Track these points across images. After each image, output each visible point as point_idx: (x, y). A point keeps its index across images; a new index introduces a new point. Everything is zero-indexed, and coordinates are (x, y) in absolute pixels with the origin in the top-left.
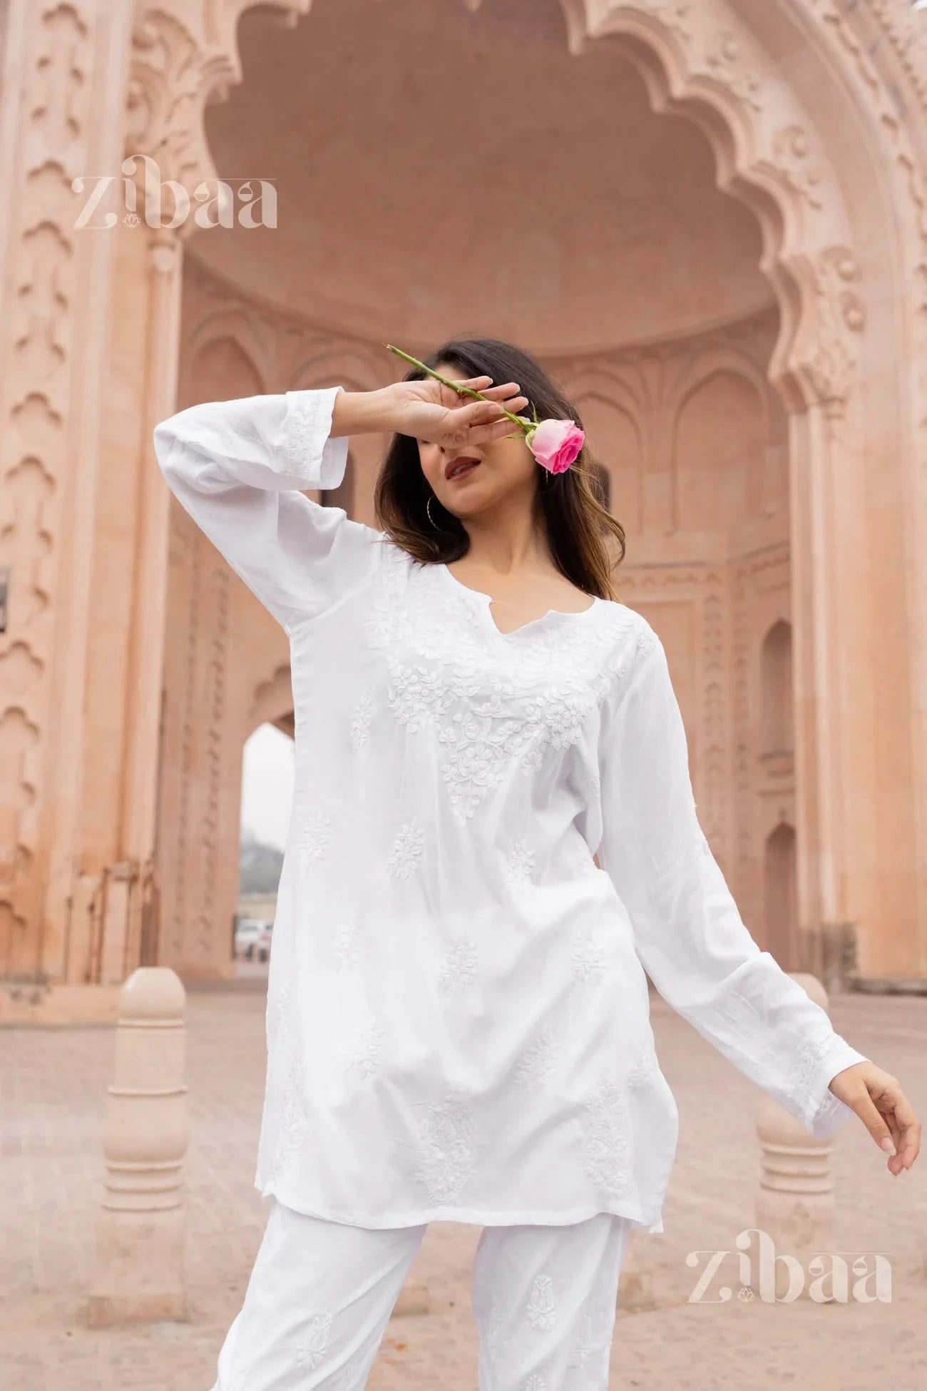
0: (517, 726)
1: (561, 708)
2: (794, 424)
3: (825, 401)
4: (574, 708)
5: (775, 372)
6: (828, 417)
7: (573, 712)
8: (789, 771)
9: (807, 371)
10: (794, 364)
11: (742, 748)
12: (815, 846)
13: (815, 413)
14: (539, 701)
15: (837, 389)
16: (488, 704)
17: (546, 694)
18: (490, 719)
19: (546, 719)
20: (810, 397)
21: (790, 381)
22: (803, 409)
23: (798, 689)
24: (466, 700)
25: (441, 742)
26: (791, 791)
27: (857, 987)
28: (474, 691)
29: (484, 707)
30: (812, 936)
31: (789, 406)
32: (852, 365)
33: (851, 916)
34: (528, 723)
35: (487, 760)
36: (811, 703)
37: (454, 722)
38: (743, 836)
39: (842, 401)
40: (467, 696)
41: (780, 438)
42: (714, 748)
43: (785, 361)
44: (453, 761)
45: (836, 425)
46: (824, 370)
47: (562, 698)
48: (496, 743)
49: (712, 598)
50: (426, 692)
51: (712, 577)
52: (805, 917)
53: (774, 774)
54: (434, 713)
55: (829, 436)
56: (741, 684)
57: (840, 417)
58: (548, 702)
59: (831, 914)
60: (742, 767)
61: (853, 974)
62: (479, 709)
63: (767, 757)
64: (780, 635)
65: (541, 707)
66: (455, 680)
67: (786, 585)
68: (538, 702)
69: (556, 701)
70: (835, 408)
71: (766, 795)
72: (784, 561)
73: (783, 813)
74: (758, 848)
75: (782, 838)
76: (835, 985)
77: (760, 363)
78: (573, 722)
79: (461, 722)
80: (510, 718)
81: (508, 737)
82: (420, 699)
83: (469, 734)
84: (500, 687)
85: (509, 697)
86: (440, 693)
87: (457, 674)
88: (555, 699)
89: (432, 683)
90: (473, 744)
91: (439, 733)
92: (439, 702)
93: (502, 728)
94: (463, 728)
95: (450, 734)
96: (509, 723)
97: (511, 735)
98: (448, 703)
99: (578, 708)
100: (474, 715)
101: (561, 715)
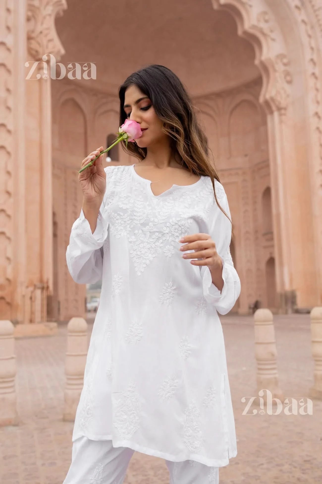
0: (160, 235)
1: (177, 226)
2: (269, 118)
3: (279, 109)
4: (182, 226)
5: (261, 100)
6: (281, 115)
7: (183, 227)
8: (272, 239)
9: (272, 99)
10: (268, 97)
11: (256, 232)
12: (281, 264)
13: (276, 114)
14: (168, 224)
15: (283, 104)
16: (148, 226)
17: (171, 221)
18: (149, 232)
19: (172, 232)
20: (274, 108)
21: (267, 103)
22: (272, 113)
23: (274, 211)
24: (139, 225)
25: (129, 242)
26: (273, 246)
27: (297, 312)
28: (142, 222)
29: (146, 228)
30: (281, 295)
31: (267, 111)
32: (288, 96)
33: (294, 287)
34: (165, 234)
35: (148, 249)
36: (278, 215)
37: (135, 234)
38: (258, 262)
39: (285, 109)
40: (140, 224)
41: (265, 123)
42: (247, 232)
43: (265, 96)
44: (135, 249)
45: (283, 117)
46: (278, 98)
47: (177, 222)
48: (152, 242)
49: (244, 180)
50: (122, 222)
51: (244, 173)
52: (279, 289)
53: (268, 240)
54: (126, 230)
55: (281, 122)
56: (255, 210)
57: (285, 115)
58: (171, 224)
59: (287, 287)
60: (257, 238)
61: (295, 307)
62: (144, 229)
63: (265, 235)
64: (267, 192)
65: (169, 227)
66: (134, 217)
67: (269, 175)
68: (168, 225)
69: (175, 224)
70: (283, 112)
71: (265, 247)
72: (268, 166)
73: (271, 253)
74: (263, 266)
75: (271, 262)
76: (290, 311)
77: (257, 96)
78: (183, 231)
79: (138, 234)
80: (157, 232)
81: (156, 239)
82: (121, 225)
83: (141, 238)
84: (153, 219)
85: (156, 223)
86: (129, 222)
87: (135, 215)
88: (174, 223)
89: (125, 219)
90: (142, 242)
91: (129, 238)
92: (128, 226)
93: (154, 236)
94: (138, 236)
95: (133, 238)
96: (157, 234)
97: (157, 239)
98: (132, 226)
99: (185, 225)
100: (143, 231)
101: (177, 229)
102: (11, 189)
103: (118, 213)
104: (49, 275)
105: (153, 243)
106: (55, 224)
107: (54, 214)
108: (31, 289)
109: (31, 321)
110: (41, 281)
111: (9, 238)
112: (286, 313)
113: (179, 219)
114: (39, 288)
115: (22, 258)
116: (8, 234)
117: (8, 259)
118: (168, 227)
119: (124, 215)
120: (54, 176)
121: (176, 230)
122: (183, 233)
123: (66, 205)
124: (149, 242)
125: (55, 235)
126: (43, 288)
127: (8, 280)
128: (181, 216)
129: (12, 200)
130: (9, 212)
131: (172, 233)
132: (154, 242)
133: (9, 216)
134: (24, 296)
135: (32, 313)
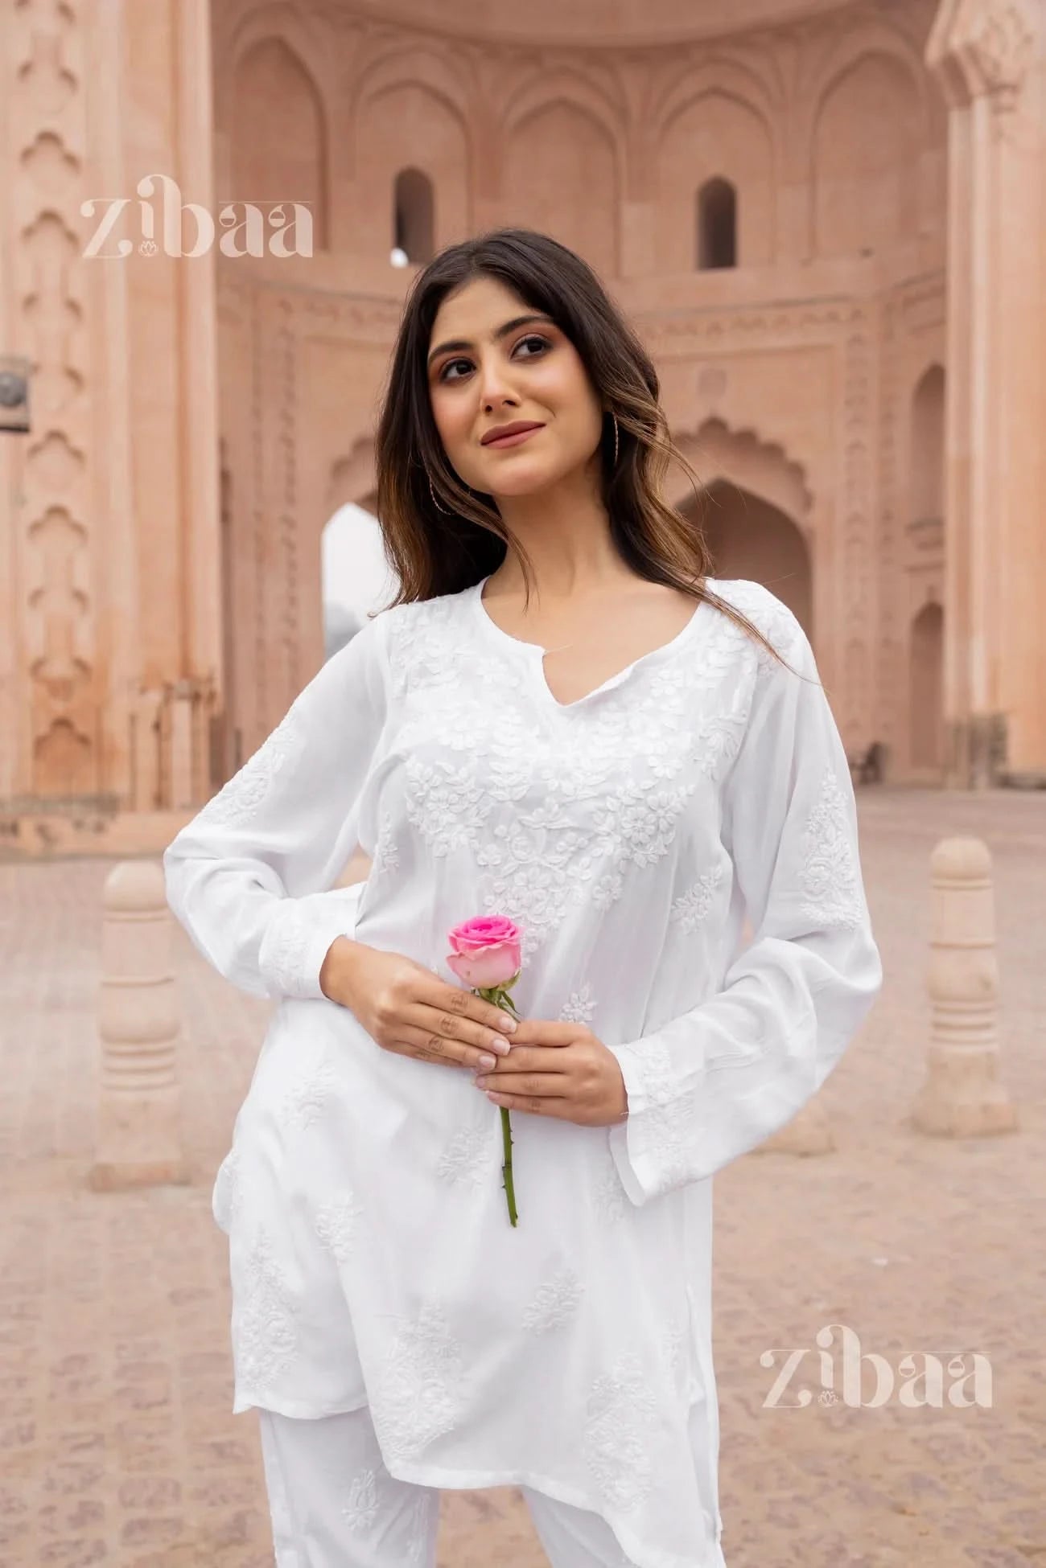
0: (582, 840)
1: (642, 810)
2: (955, 118)
3: (994, 88)
4: (661, 807)
5: (933, 53)
6: (997, 110)
7: (661, 812)
8: (939, 543)
9: (972, 51)
10: (956, 42)
11: (887, 517)
12: (965, 630)
13: (981, 106)
14: (610, 803)
15: (1008, 75)
16: (541, 810)
17: (620, 789)
18: (544, 831)
19: (623, 828)
20: (975, 85)
21: (952, 65)
22: (966, 101)
23: (952, 447)
24: (511, 805)
25: (480, 866)
26: (939, 567)
27: (1007, 782)
28: (521, 792)
29: (534, 814)
30: (958, 729)
31: (950, 97)
32: (1028, 39)
33: (1003, 704)
34: (597, 835)
35: (544, 888)
36: (966, 465)
37: (496, 837)
38: (887, 617)
39: (1014, 88)
40: (511, 800)
41: (939, 138)
42: (855, 519)
43: (945, 41)
44: (498, 891)
45: (1005, 119)
46: (994, 50)
47: (642, 797)
48: (555, 864)
49: (857, 340)
50: (454, 798)
51: (856, 315)
52: (951, 708)
53: (923, 546)
54: (467, 826)
55: (997, 135)
56: (887, 442)
57: (1011, 109)
58: (622, 803)
59: (980, 703)
60: (887, 539)
61: (1001, 769)
62: (528, 818)
63: (914, 527)
64: (933, 382)
65: (613, 812)
66: (493, 777)
67: (941, 322)
68: (609, 805)
69: (633, 802)
70: (1006, 98)
71: (913, 570)
72: (941, 292)
73: (932, 590)
74: (903, 631)
75: (931, 618)
76: (982, 780)
77: (918, 42)
78: (661, 827)
79: (505, 837)
80: (572, 829)
81: (570, 855)
82: (448, 808)
83: (518, 853)
84: (557, 785)
85: (568, 799)
86: (473, 797)
87: (496, 769)
88: (633, 798)
89: (462, 784)
90: (524, 867)
91: (476, 853)
92: (474, 810)
93: (562, 843)
94: (508, 845)
95: (492, 853)
96: (571, 835)
97: (573, 853)
98: (486, 810)
99: (668, 804)
100: (523, 825)
101: (642, 820)
102: (80, 363)
103: (438, 763)
104: (208, 656)
105: (561, 868)
106: (225, 477)
107: (223, 446)
108: (155, 697)
109: (161, 801)
110: (186, 668)
111: (78, 529)
112: (971, 785)
113: (649, 783)
114: (182, 697)
115: (124, 598)
116: (77, 515)
117: (79, 596)
118: (609, 810)
119: (457, 772)
120: (223, 315)
121: (639, 824)
122: (662, 833)
123: (257, 413)
124: (543, 863)
125: (225, 517)
126: (195, 698)
127: (81, 665)
128: (656, 770)
129: (84, 402)
130: (79, 441)
131: (624, 831)
132: (561, 865)
133: (77, 454)
134: (133, 719)
135: (163, 774)
